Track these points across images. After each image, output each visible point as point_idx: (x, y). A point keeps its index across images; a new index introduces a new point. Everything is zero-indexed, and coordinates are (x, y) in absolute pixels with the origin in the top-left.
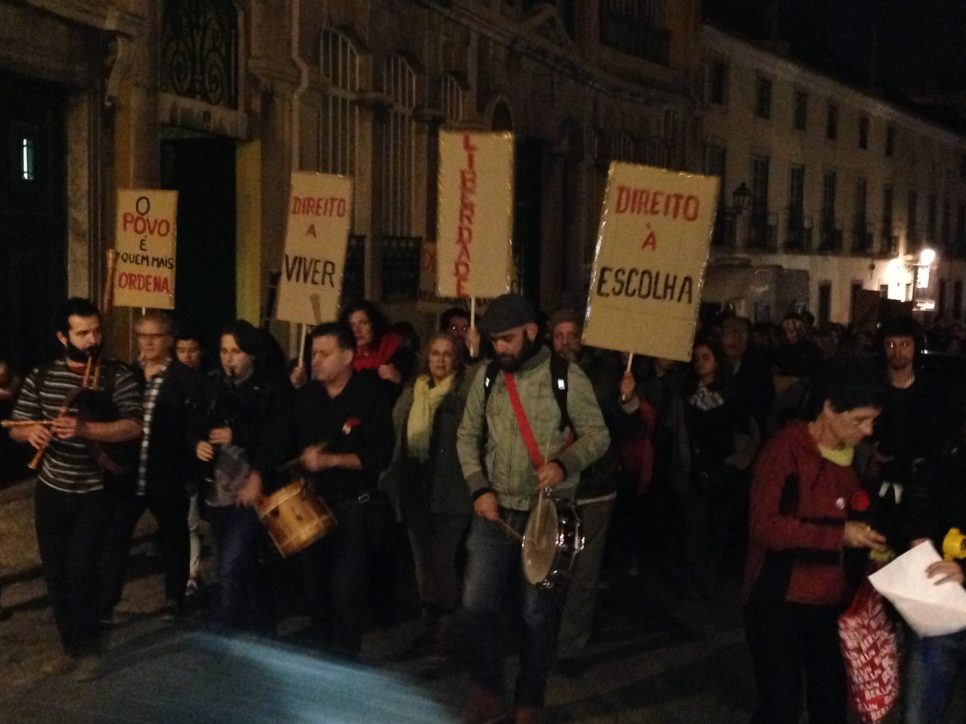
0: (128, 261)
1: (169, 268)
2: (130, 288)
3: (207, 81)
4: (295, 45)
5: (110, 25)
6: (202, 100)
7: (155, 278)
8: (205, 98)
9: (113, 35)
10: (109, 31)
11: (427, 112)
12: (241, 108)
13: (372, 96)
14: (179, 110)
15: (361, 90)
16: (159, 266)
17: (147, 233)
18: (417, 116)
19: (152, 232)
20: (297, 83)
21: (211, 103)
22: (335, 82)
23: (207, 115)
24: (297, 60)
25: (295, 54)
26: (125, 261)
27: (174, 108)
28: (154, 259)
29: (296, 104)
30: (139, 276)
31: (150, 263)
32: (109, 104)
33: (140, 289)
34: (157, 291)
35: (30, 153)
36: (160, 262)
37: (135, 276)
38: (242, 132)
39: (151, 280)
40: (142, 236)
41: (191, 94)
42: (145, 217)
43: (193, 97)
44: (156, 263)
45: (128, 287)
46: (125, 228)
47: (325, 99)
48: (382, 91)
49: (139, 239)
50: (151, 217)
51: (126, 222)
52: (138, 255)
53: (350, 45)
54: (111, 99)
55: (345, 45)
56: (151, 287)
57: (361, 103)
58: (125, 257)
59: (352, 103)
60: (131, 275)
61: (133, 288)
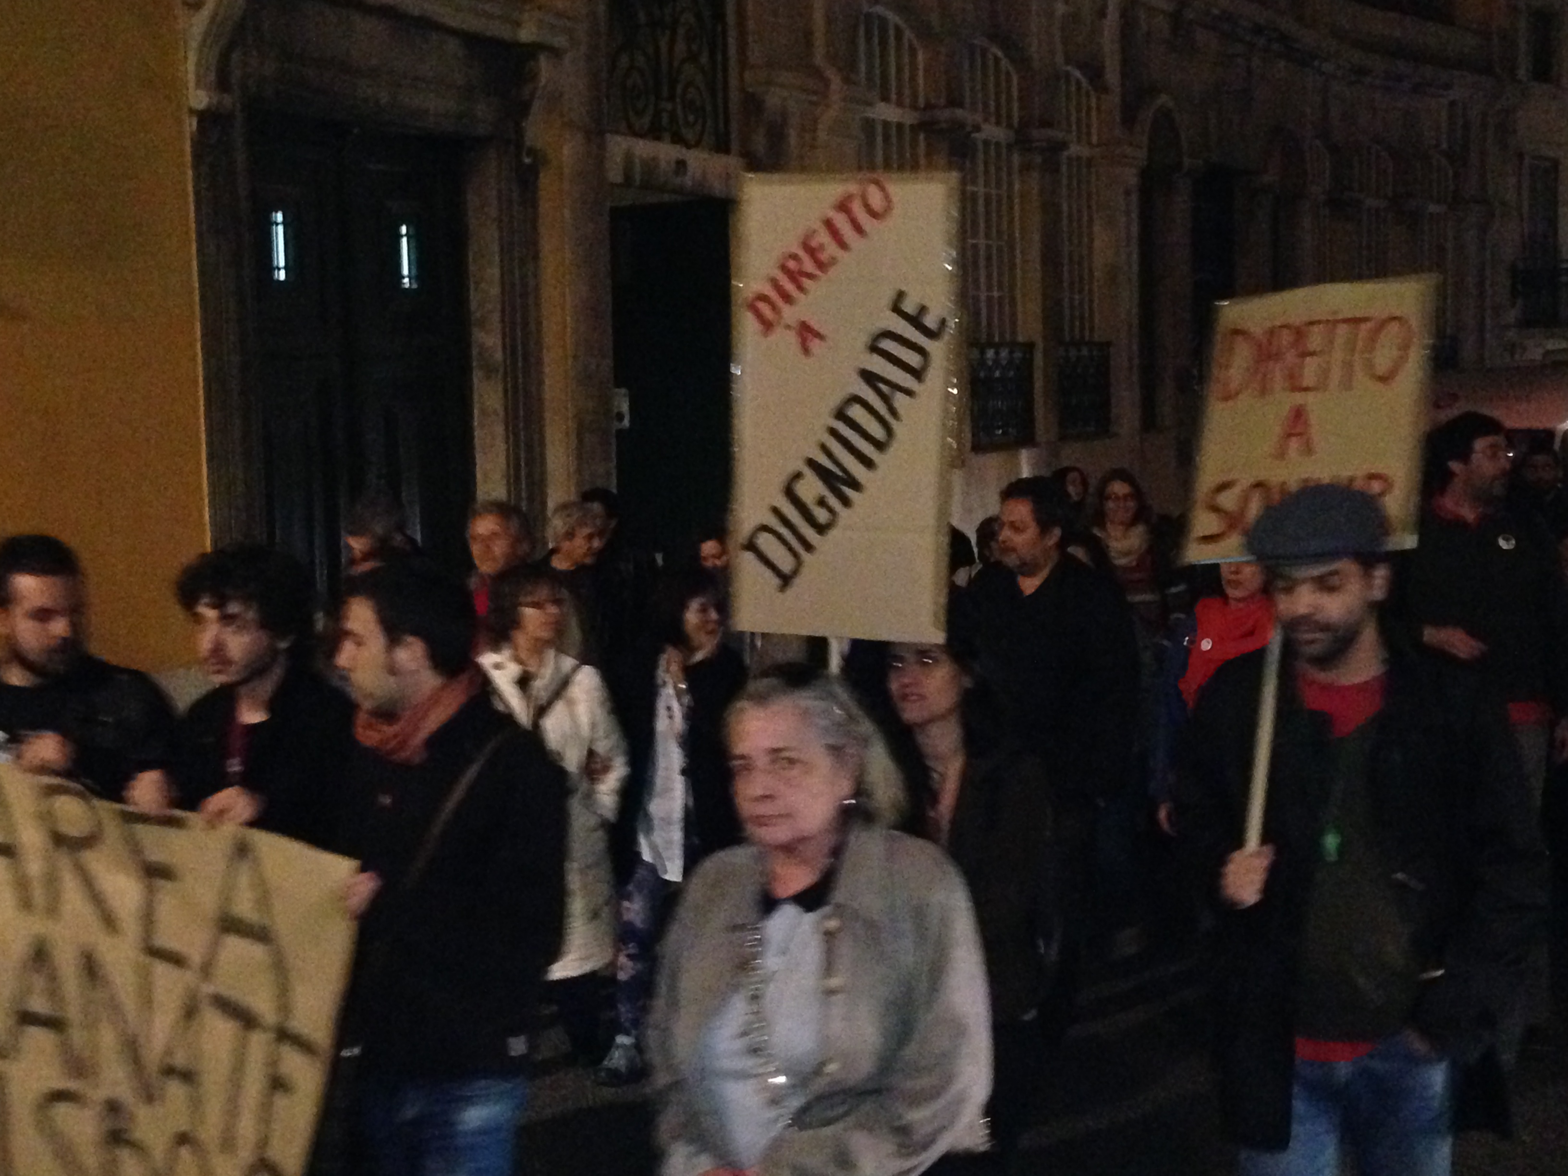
3: (679, 112)
4: (818, 41)
5: (527, 34)
6: (673, 142)
8: (678, 139)
9: (533, 50)
10: (526, 45)
11: (1038, 134)
13: (947, 114)
14: (637, 161)
18: (1021, 142)
20: (824, 105)
21: (688, 146)
22: (884, 96)
23: (681, 165)
24: (823, 65)
25: (819, 58)
27: (629, 158)
29: (822, 136)
32: (527, 161)
35: (413, 244)
41: (654, 133)
43: (658, 138)
47: (870, 126)
53: (908, 34)
54: (532, 152)
55: (899, 35)
57: (926, 126)
59: (914, 128)
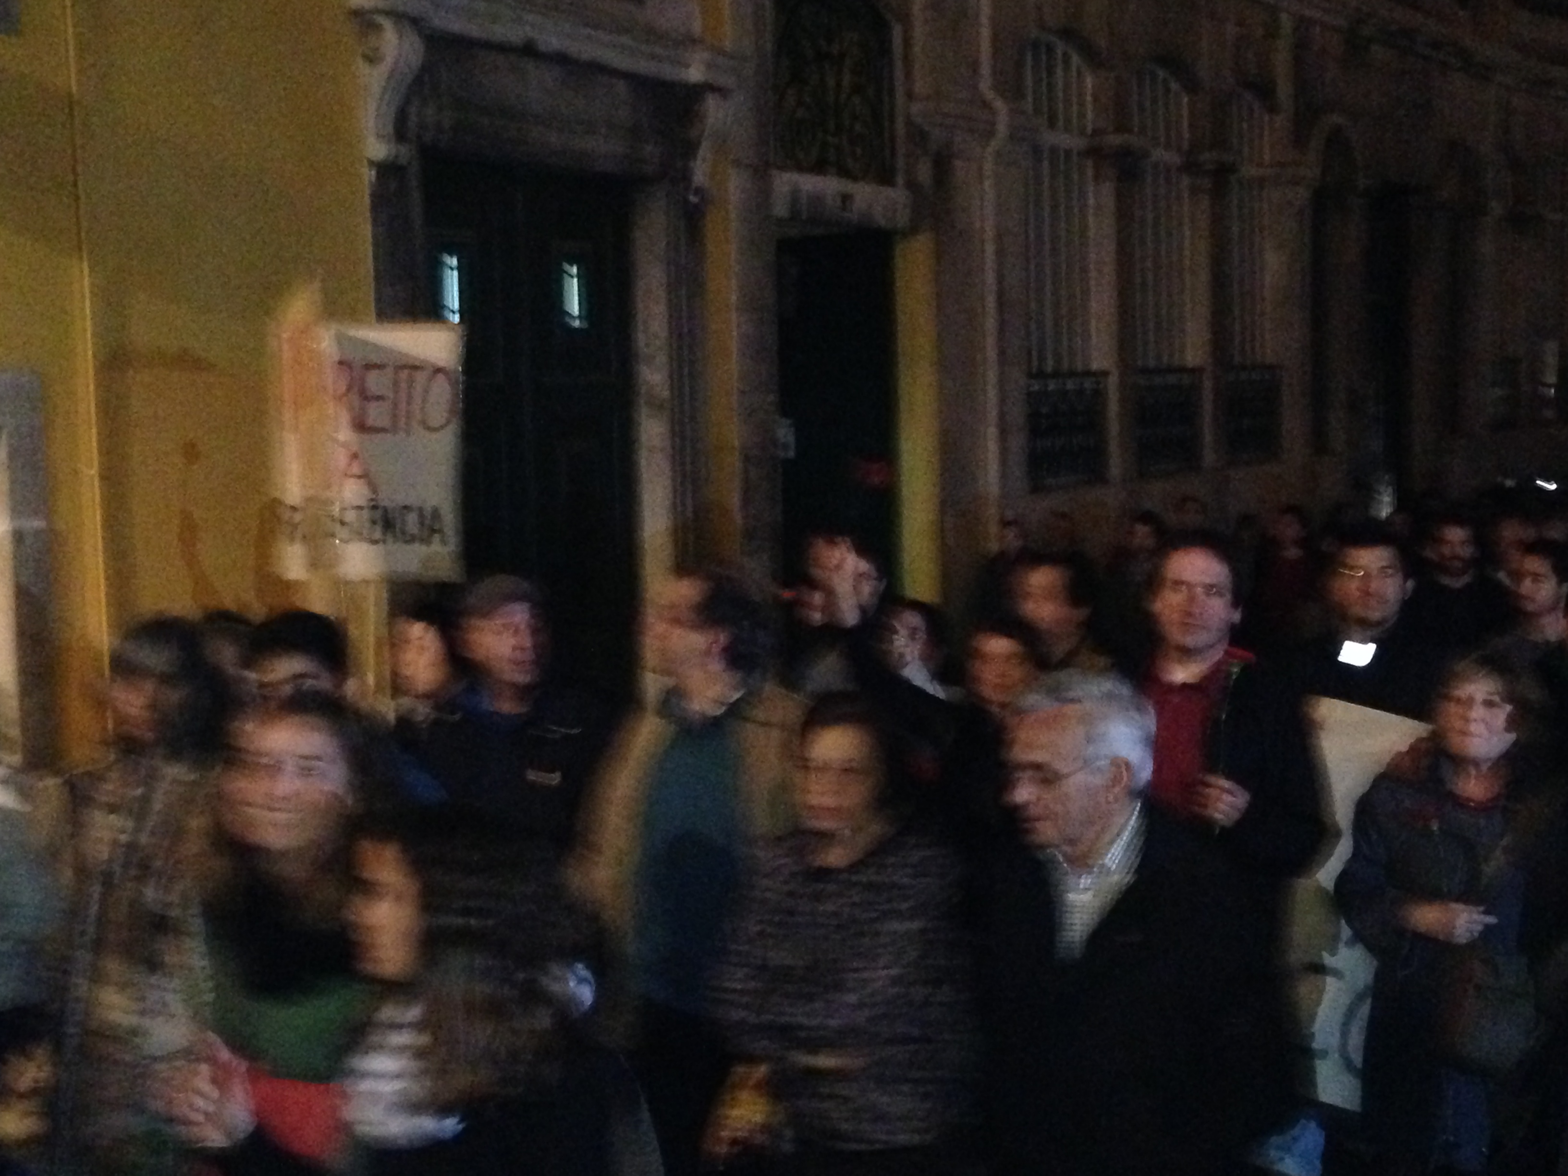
3: (846, 146)
4: (985, 69)
5: (695, 74)
6: (840, 176)
8: (844, 173)
9: (697, 91)
10: (695, 86)
11: (1207, 157)
12: (900, 180)
13: (1115, 140)
14: (804, 196)
15: (1096, 132)
18: (1190, 167)
20: (990, 134)
21: (855, 179)
22: (1052, 123)
23: (846, 198)
24: (990, 95)
25: (985, 86)
27: (795, 195)
29: (988, 167)
38: (903, 219)
41: (819, 167)
43: (824, 173)
47: (1036, 151)
48: (1130, 131)
53: (1075, 59)
54: (698, 191)
55: (1067, 60)
57: (1094, 152)
59: (1082, 154)
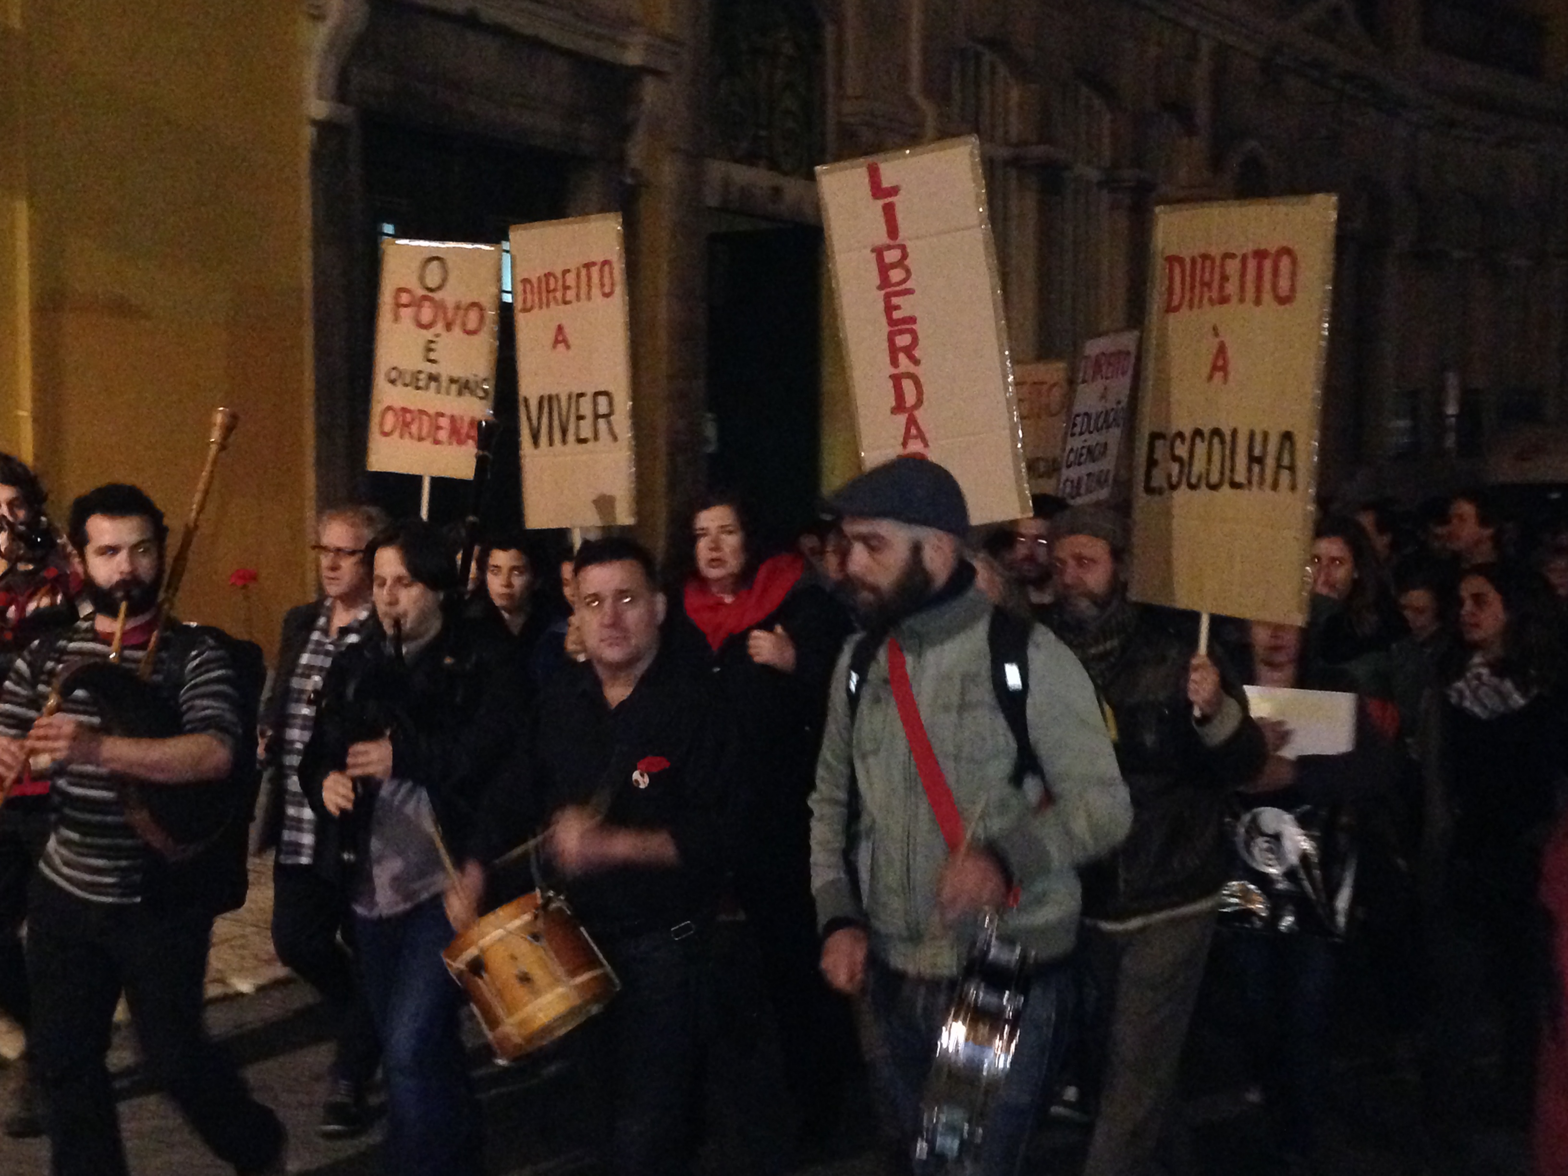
0: (399, 383)
1: (481, 398)
2: (402, 436)
3: (777, 138)
4: (915, 71)
5: (633, 57)
6: (770, 169)
7: (453, 419)
8: (774, 165)
9: (638, 73)
10: (633, 68)
11: (1128, 174)
13: (1039, 151)
14: (734, 186)
15: (1020, 143)
16: (460, 393)
17: (439, 327)
18: (1110, 182)
19: (449, 327)
21: (786, 174)
23: (776, 192)
24: (920, 100)
25: (915, 89)
26: (393, 382)
27: (726, 183)
28: (452, 381)
30: (422, 412)
31: (443, 390)
32: (630, 181)
33: (420, 439)
34: (455, 443)
36: (464, 387)
37: (409, 411)
39: (444, 422)
40: (428, 334)
41: (750, 159)
42: (437, 296)
43: (755, 164)
44: (454, 387)
45: (396, 435)
46: (397, 318)
48: (1053, 143)
49: (421, 343)
50: (449, 296)
51: (398, 305)
52: (420, 372)
53: (1002, 71)
54: (634, 173)
55: (993, 71)
56: (443, 435)
57: (1017, 162)
58: (394, 375)
59: (1007, 163)
60: (405, 410)
61: (407, 436)
